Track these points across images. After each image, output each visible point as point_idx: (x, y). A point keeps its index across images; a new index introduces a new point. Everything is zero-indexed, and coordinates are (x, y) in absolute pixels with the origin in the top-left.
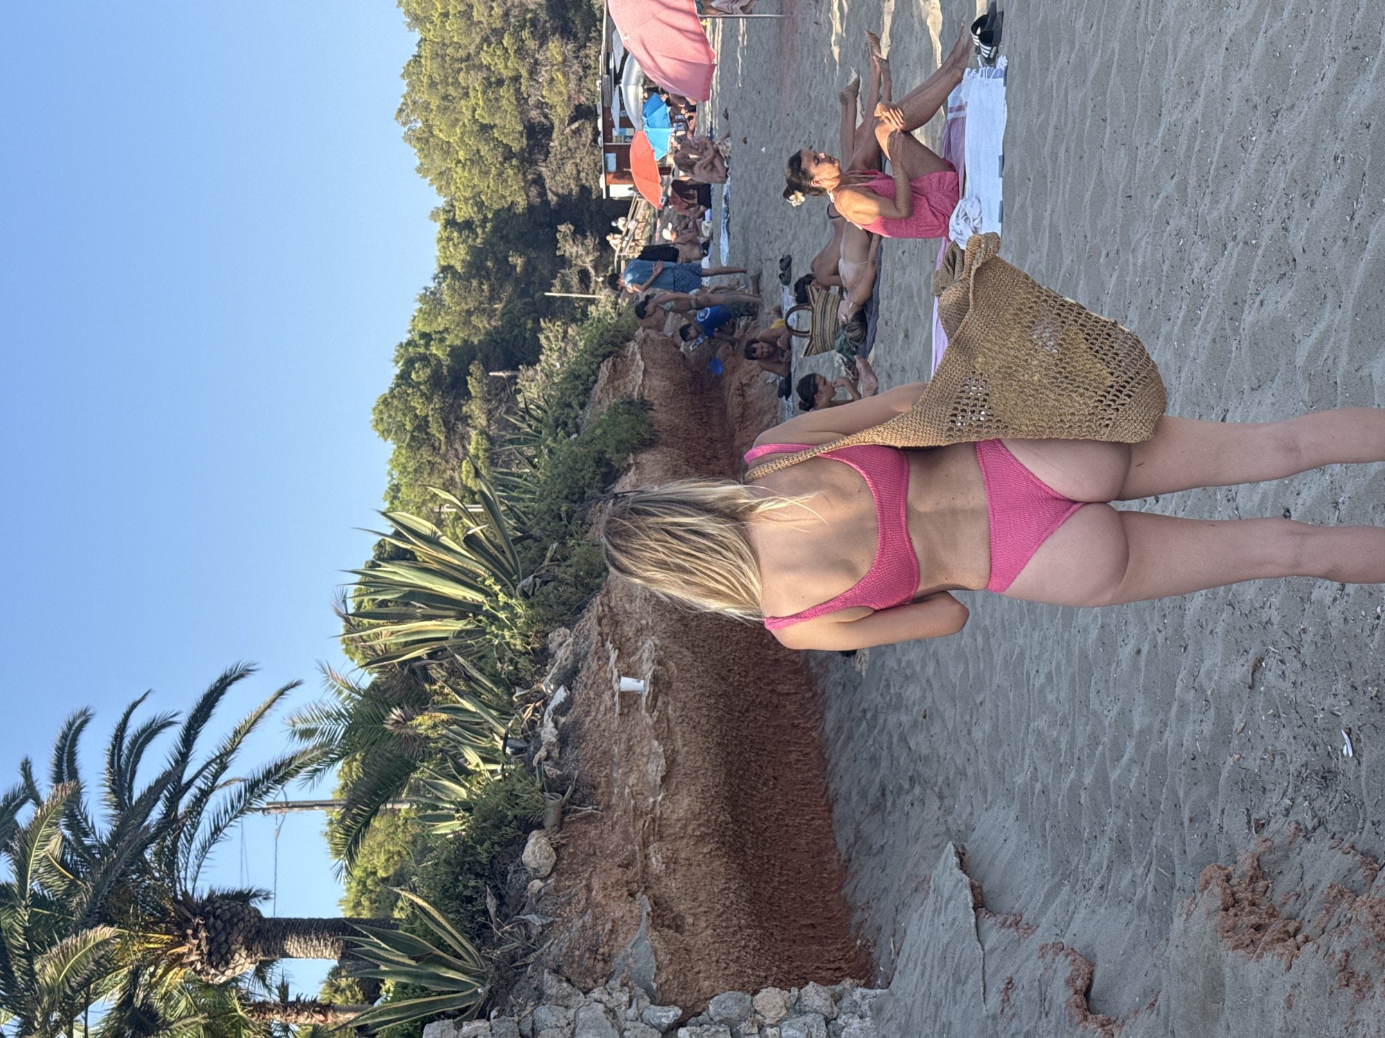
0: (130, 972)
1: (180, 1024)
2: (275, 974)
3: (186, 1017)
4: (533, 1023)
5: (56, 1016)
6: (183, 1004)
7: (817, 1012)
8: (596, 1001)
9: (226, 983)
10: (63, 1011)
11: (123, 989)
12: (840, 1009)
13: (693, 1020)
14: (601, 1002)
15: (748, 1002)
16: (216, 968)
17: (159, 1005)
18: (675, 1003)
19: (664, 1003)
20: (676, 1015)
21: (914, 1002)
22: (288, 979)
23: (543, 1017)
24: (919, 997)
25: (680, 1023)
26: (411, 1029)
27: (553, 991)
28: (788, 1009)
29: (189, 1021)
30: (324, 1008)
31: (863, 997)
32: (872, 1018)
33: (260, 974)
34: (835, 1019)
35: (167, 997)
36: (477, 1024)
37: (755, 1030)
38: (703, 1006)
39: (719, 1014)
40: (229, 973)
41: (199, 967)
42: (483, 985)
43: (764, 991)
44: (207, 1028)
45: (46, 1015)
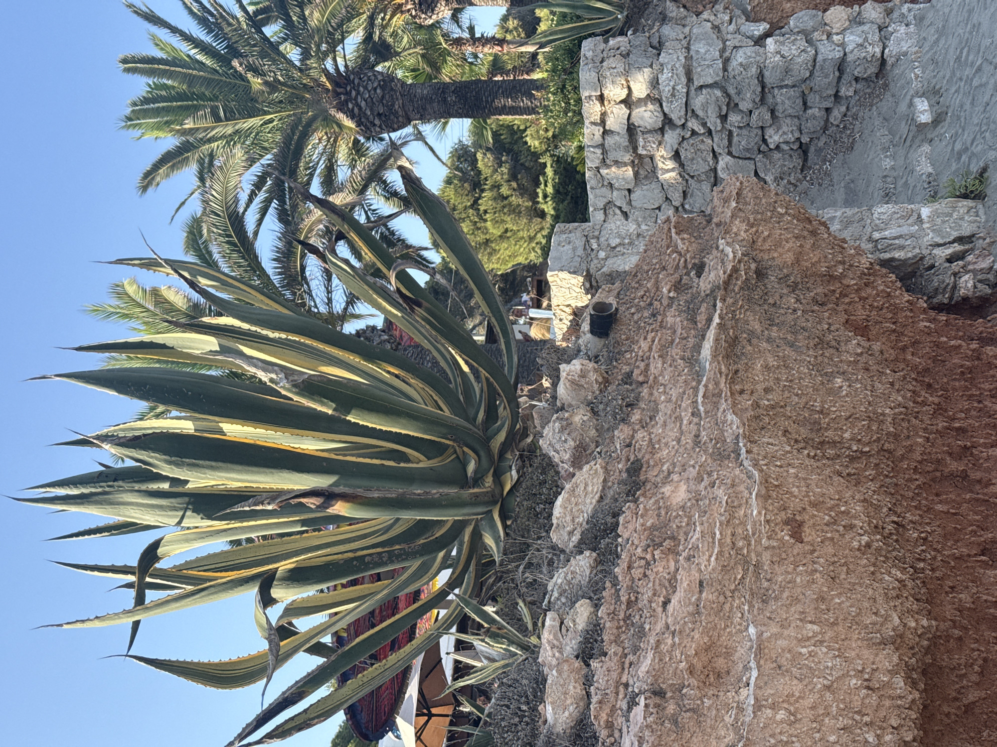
0: (369, 17)
1: (406, 53)
2: (465, 18)
3: (408, 49)
4: (660, 38)
5: (324, 47)
6: (405, 40)
7: (873, 23)
8: (705, 20)
9: (433, 25)
10: (327, 43)
11: (365, 28)
12: (891, 20)
13: (777, 32)
14: (709, 21)
15: (820, 17)
16: (426, 13)
17: (390, 40)
18: (764, 20)
19: (755, 21)
20: (765, 29)
21: (950, 11)
22: (474, 23)
23: (667, 33)
24: (955, 7)
25: (768, 34)
26: (571, 45)
27: (674, 14)
28: (850, 21)
29: (411, 51)
30: (501, 42)
31: (910, 10)
32: (916, 25)
33: (455, 18)
34: (887, 27)
35: (394, 34)
36: (619, 39)
37: (825, 37)
38: (785, 21)
39: (797, 27)
40: (434, 17)
41: (414, 13)
42: (622, 12)
43: (832, 8)
44: (423, 56)
45: (318, 46)
